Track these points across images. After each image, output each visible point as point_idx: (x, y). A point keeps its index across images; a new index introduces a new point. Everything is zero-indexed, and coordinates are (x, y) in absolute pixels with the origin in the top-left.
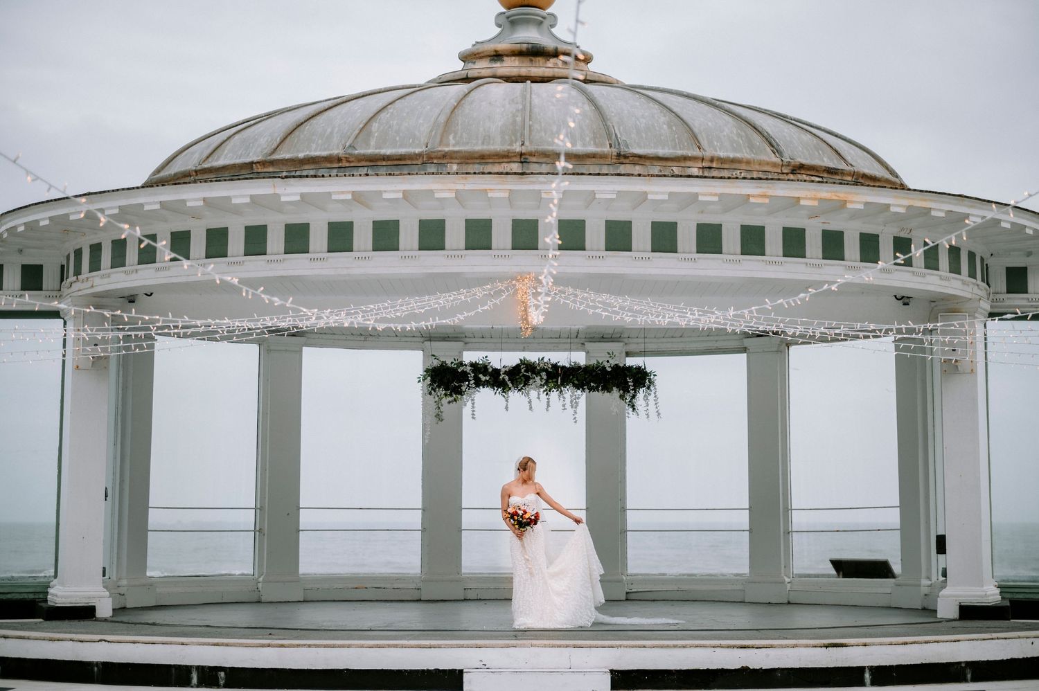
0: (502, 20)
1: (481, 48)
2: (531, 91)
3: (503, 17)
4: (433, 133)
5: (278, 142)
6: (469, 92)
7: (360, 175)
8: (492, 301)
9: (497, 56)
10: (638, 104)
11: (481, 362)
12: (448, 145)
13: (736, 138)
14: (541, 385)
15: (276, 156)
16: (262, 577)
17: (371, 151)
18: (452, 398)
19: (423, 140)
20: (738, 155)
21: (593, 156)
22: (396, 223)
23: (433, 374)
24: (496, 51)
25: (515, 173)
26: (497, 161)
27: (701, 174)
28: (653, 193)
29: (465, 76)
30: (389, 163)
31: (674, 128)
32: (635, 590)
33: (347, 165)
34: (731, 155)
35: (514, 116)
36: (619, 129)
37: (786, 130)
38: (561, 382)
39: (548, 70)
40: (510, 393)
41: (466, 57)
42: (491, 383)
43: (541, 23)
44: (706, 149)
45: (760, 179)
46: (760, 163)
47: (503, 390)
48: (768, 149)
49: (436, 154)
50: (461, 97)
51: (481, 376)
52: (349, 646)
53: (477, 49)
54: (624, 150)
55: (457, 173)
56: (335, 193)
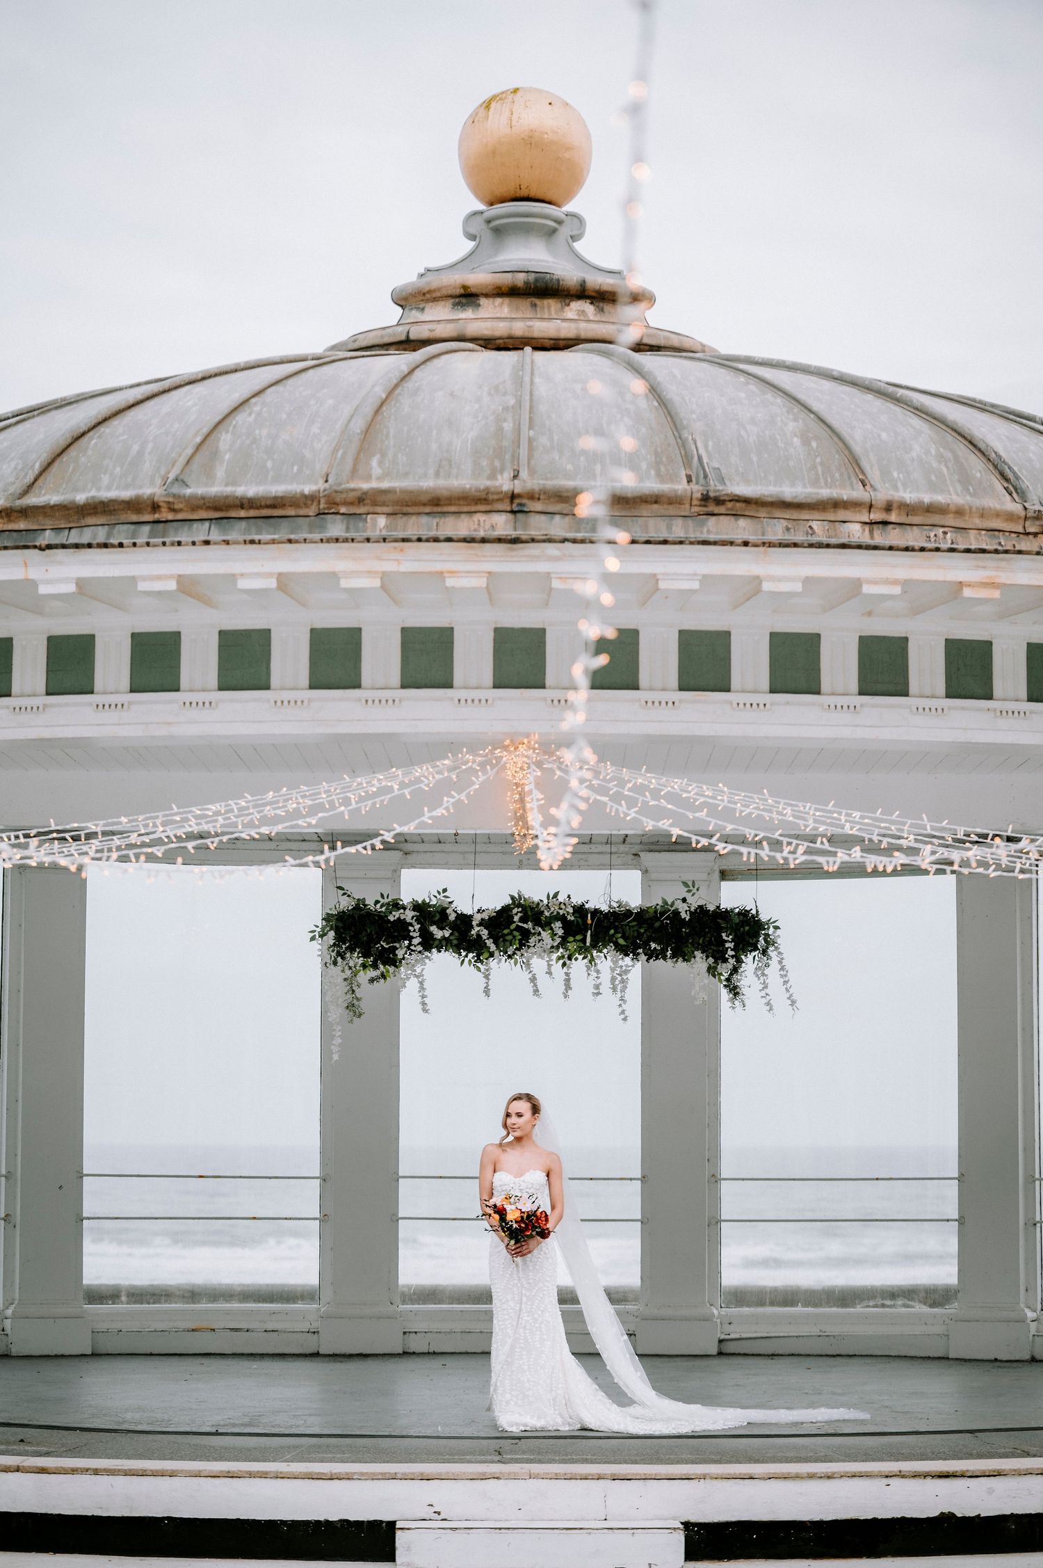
0: (478, 226)
1: (435, 281)
2: (532, 370)
3: (479, 220)
4: (340, 453)
5: (36, 472)
6: (411, 372)
7: (194, 543)
8: (453, 797)
9: (467, 297)
10: (742, 395)
11: (434, 902)
12: (368, 478)
13: (935, 465)
14: (552, 947)
15: (33, 500)
16: (12, 1307)
17: (216, 488)
18: (377, 973)
19: (320, 467)
20: (940, 498)
21: (654, 499)
22: (264, 636)
23: (340, 924)
24: (465, 287)
25: (499, 540)
26: (465, 509)
27: (866, 540)
28: (772, 579)
29: (403, 338)
30: (252, 513)
31: (814, 444)
32: (737, 1336)
33: (170, 516)
34: (927, 498)
35: (499, 420)
36: (706, 447)
37: (1032, 447)
38: (592, 940)
39: (565, 325)
40: (493, 963)
41: (407, 299)
42: (455, 942)
43: (554, 231)
44: (878, 486)
45: (983, 551)
46: (983, 514)
47: (478, 956)
48: (998, 486)
49: (344, 496)
50: (395, 381)
51: (433, 929)
52: (172, 1474)
53: (429, 283)
54: (716, 488)
55: (384, 540)
56: (144, 578)
